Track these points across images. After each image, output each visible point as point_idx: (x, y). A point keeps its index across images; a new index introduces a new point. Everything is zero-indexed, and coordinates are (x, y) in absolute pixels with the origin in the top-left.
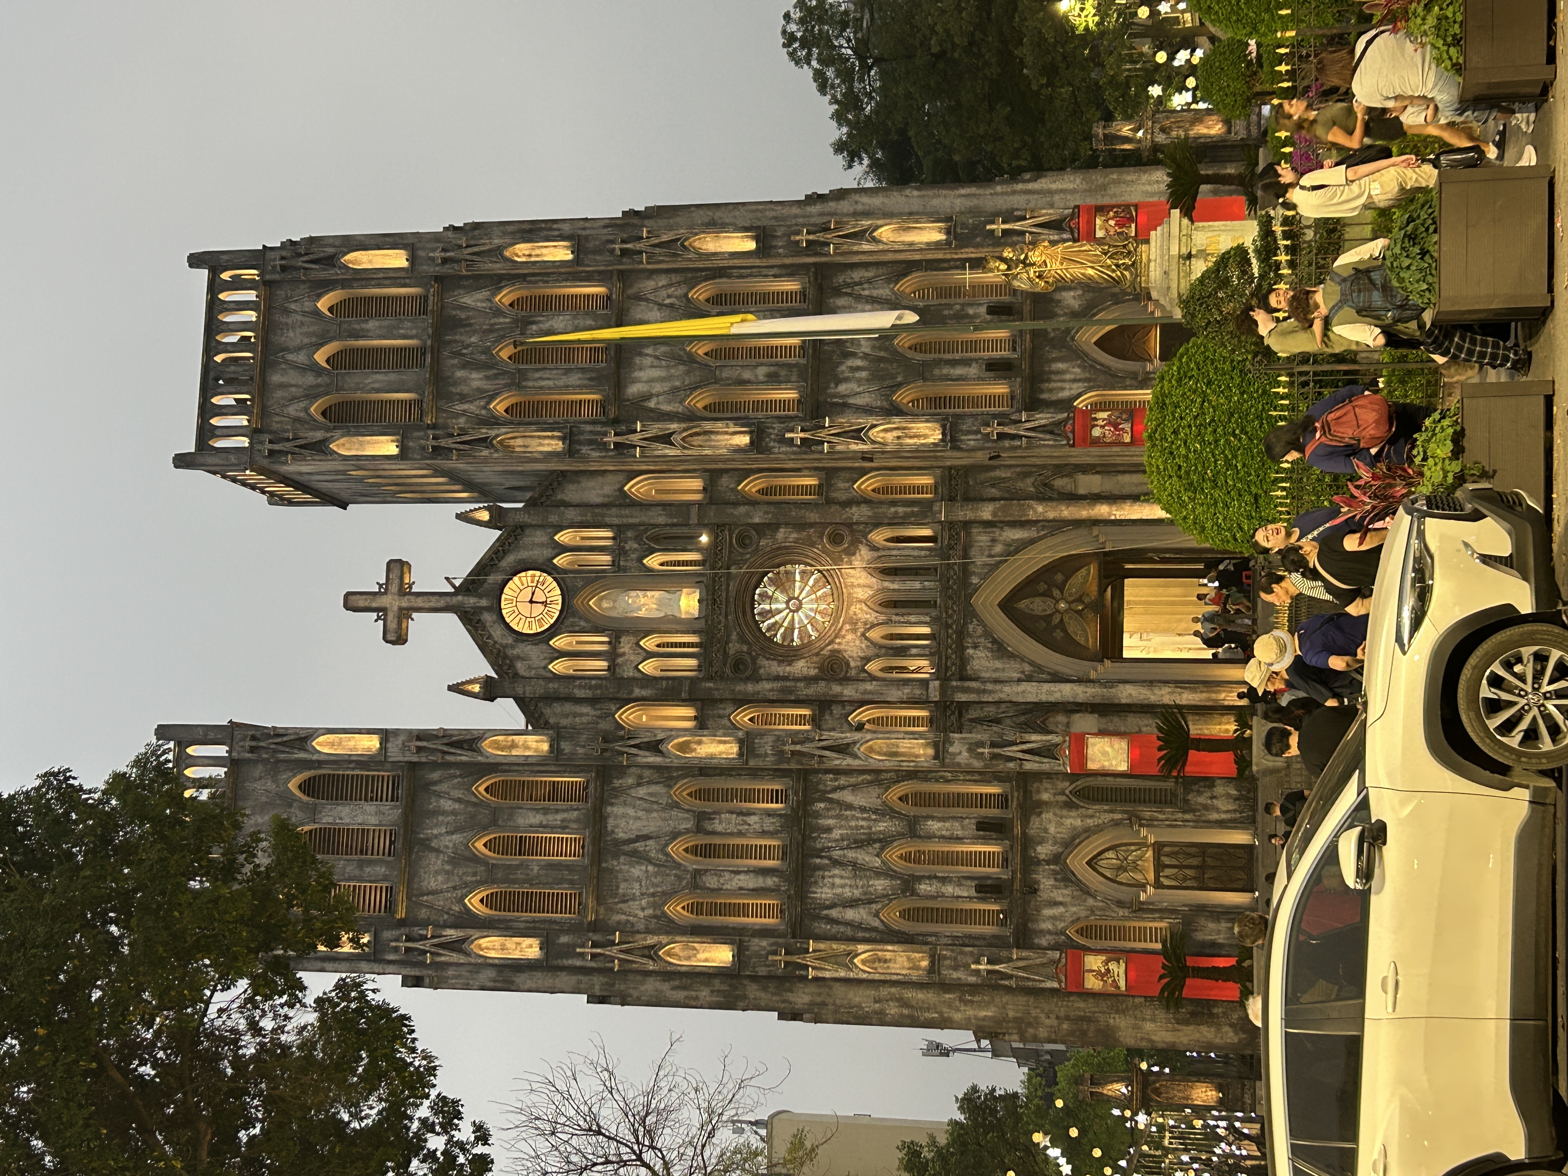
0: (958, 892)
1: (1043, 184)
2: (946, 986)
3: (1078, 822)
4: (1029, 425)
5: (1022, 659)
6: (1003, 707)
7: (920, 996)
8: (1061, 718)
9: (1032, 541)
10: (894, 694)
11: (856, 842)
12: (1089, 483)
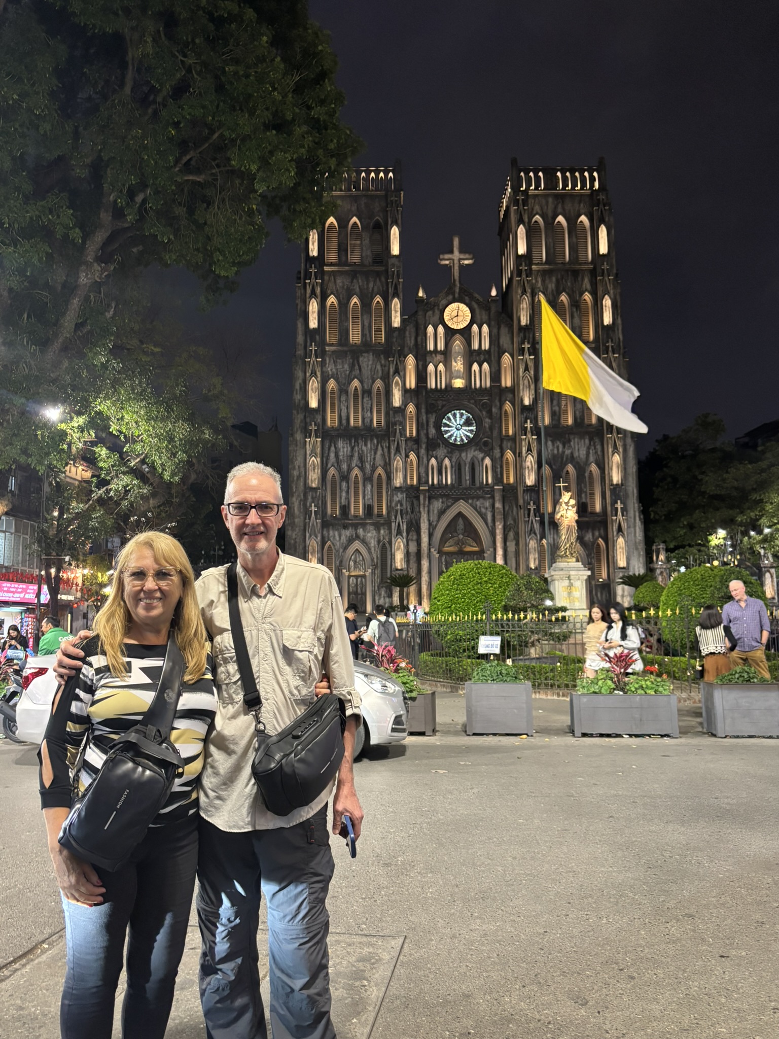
0: (343, 498)
1: (638, 523)
2: (305, 495)
3: (372, 545)
4: (534, 521)
5: (438, 521)
6: (418, 514)
7: (302, 483)
8: (415, 537)
9: (487, 524)
10: (422, 470)
11: (362, 456)
12: (511, 546)
